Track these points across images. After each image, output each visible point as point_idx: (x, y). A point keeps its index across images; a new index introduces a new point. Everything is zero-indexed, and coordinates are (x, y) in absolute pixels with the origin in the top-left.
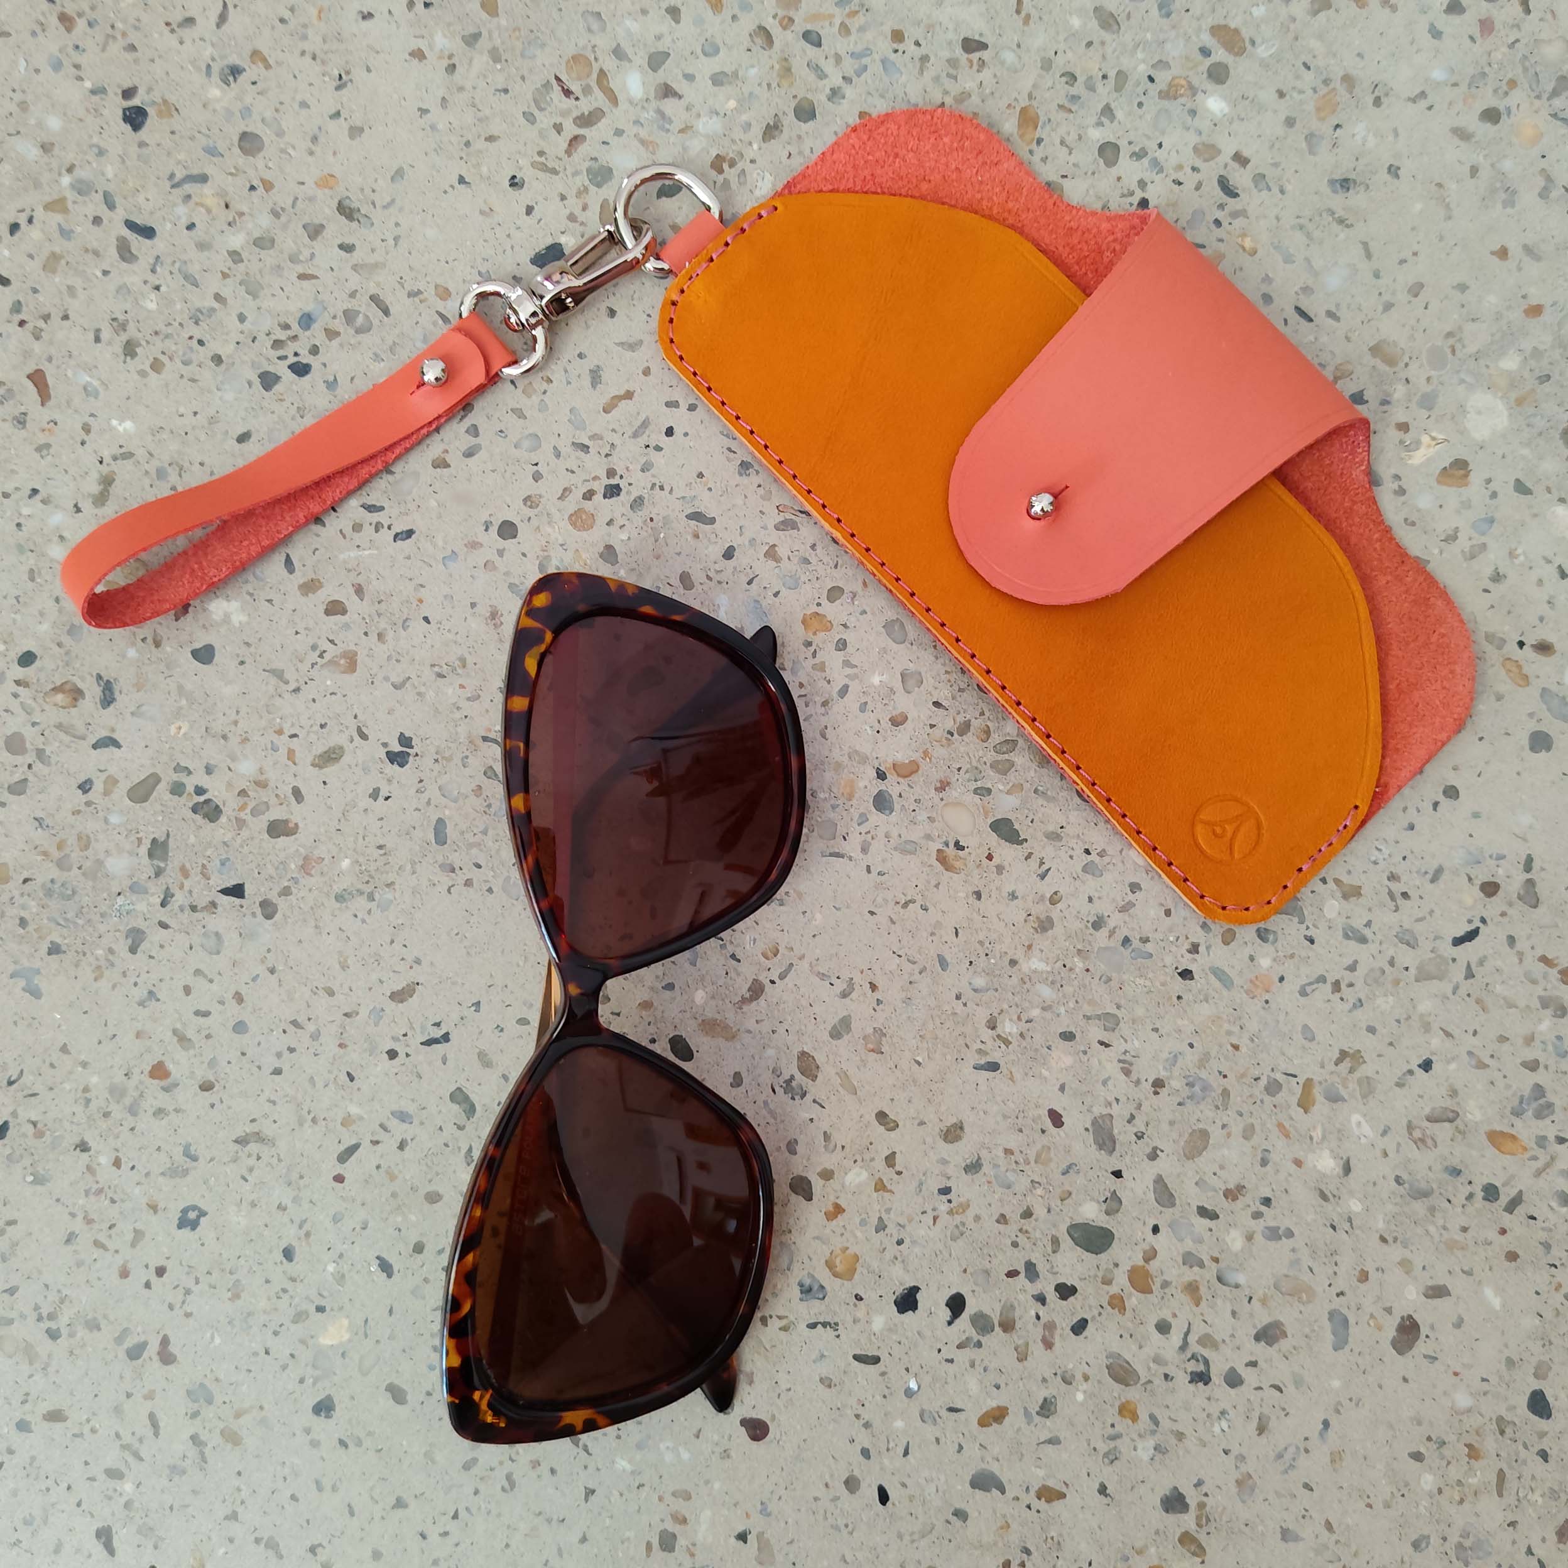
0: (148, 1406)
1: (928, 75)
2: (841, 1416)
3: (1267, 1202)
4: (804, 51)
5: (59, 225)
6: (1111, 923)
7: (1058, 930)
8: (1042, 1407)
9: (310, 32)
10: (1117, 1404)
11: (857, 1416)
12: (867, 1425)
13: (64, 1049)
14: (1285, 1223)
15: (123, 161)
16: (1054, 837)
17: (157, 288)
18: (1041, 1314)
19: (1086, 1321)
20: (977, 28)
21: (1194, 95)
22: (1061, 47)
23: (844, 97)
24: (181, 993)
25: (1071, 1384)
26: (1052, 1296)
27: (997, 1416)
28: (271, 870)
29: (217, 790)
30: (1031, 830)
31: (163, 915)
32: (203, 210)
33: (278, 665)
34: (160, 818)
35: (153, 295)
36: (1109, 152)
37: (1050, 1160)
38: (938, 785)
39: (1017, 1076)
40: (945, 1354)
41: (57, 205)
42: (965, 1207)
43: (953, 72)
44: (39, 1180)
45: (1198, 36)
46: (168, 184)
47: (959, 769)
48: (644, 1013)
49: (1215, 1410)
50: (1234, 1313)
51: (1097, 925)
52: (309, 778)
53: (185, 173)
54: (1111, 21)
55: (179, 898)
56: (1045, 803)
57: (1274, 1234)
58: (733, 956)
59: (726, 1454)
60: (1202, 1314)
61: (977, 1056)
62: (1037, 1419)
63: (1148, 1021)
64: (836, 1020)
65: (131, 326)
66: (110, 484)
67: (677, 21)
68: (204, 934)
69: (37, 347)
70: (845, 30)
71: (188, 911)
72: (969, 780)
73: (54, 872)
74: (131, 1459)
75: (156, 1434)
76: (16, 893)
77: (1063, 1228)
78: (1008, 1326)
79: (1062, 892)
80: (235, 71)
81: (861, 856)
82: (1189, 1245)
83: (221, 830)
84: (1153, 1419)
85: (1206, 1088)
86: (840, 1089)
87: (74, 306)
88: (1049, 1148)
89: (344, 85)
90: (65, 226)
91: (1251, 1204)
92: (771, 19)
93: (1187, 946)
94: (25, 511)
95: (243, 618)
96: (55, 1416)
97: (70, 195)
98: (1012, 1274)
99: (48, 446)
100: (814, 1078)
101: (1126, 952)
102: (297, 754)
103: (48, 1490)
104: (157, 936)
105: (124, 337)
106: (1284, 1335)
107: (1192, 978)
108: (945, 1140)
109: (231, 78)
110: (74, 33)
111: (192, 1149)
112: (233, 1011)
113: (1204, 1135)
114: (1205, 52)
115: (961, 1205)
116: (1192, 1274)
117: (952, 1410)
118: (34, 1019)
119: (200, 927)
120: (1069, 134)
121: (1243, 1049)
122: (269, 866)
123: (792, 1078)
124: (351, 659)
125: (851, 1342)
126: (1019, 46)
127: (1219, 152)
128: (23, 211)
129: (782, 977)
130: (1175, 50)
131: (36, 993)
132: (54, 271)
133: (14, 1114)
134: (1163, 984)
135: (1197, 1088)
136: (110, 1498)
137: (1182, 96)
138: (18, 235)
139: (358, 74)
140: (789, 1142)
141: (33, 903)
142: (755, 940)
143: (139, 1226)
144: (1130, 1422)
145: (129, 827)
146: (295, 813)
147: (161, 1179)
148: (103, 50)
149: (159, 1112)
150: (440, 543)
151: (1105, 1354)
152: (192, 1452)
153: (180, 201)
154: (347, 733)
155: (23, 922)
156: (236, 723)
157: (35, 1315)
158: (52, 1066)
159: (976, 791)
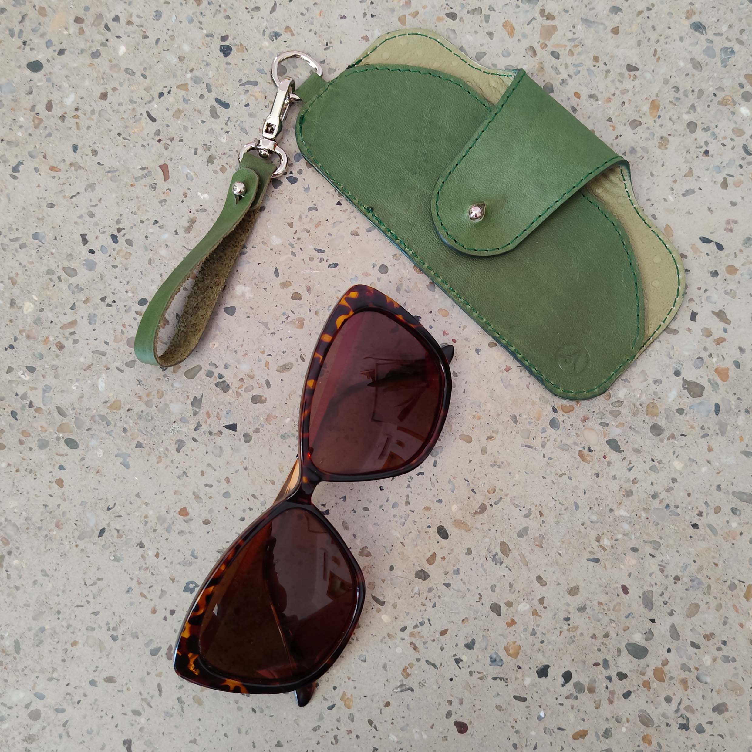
0: (157, 680)
1: (609, 79)
2: (505, 726)
3: (724, 643)
4: (550, 60)
5: (183, 96)
6: (661, 497)
7: (635, 497)
8: (604, 733)
9: (315, 21)
10: (642, 735)
11: (513, 727)
12: (517, 732)
13: (138, 495)
14: (732, 654)
15: (218, 71)
16: (637, 451)
17: (227, 132)
18: (609, 686)
19: (630, 692)
20: (634, 60)
21: (735, 105)
22: (674, 74)
23: (567, 84)
24: (199, 474)
25: (620, 723)
26: (615, 678)
27: (582, 735)
28: (250, 419)
29: (229, 377)
30: (626, 446)
31: (195, 435)
32: (254, 98)
33: (265, 320)
34: (199, 387)
35: (225, 135)
36: (692, 126)
37: (621, 610)
38: (583, 419)
39: (608, 566)
40: (560, 700)
41: (183, 87)
42: (576, 628)
43: (620, 79)
44: (116, 559)
45: (739, 78)
46: (239, 84)
47: (594, 412)
48: (426, 513)
49: (689, 744)
50: (703, 696)
51: (654, 496)
52: (274, 377)
53: (247, 79)
54: (698, 66)
55: (204, 428)
56: (634, 434)
57: (726, 659)
58: (473, 490)
59: (445, 739)
60: (688, 695)
61: (589, 554)
62: (602, 738)
63: (675, 547)
64: (521, 528)
65: (213, 149)
66: (194, 223)
67: (492, 39)
68: (214, 447)
69: (166, 153)
70: (571, 53)
71: (207, 433)
72: (598, 418)
73: (143, 407)
74: (146, 706)
75: (160, 695)
76: (123, 416)
77: (624, 644)
78: (592, 690)
79: (639, 478)
80: (277, 35)
81: (541, 449)
82: (685, 660)
83: (228, 397)
84: (659, 744)
85: (700, 583)
86: (520, 563)
87: (186, 136)
88: (620, 604)
89: (328, 48)
90: (185, 96)
91: (717, 643)
92: (536, 44)
93: (697, 512)
94: (151, 231)
95: (252, 296)
96: (110, 680)
97: (190, 83)
98: (596, 664)
99: (165, 201)
100: (507, 556)
101: (667, 512)
102: (271, 365)
103: (102, 717)
104: (190, 444)
105: (209, 154)
106: (727, 710)
107: (698, 528)
108: (570, 594)
109: (274, 38)
110: (201, 6)
111: (195, 552)
112: (224, 486)
113: (697, 606)
114: (742, 86)
115: (574, 627)
116: (684, 675)
117: (560, 729)
118: (124, 478)
119: (212, 443)
120: (674, 115)
121: (720, 566)
122: (250, 417)
123: (497, 554)
124: (301, 321)
125: (512, 689)
126: (653, 71)
127: (744, 133)
128: (166, 87)
129: (496, 503)
130: (727, 83)
131: (127, 466)
132: (178, 118)
133: (109, 525)
134: (684, 530)
135: (695, 583)
136: (132, 725)
137: (729, 104)
138: (162, 98)
139: (336, 44)
140: (492, 587)
141: (131, 421)
142: (484, 483)
143: (164, 588)
144: (647, 745)
145: (183, 390)
146: (266, 393)
147: (178, 566)
148: (214, 16)
149: (181, 532)
150: (350, 271)
151: (638, 710)
152: (177, 706)
153: (243, 93)
154: (295, 357)
155: (125, 430)
156: (242, 346)
157: (106, 628)
158: (131, 503)
159: (601, 424)
